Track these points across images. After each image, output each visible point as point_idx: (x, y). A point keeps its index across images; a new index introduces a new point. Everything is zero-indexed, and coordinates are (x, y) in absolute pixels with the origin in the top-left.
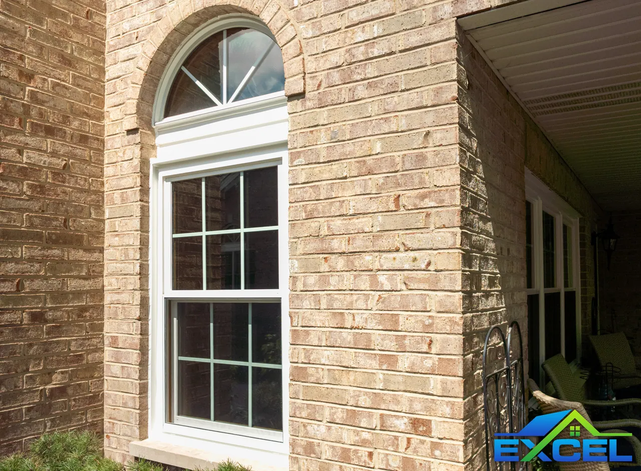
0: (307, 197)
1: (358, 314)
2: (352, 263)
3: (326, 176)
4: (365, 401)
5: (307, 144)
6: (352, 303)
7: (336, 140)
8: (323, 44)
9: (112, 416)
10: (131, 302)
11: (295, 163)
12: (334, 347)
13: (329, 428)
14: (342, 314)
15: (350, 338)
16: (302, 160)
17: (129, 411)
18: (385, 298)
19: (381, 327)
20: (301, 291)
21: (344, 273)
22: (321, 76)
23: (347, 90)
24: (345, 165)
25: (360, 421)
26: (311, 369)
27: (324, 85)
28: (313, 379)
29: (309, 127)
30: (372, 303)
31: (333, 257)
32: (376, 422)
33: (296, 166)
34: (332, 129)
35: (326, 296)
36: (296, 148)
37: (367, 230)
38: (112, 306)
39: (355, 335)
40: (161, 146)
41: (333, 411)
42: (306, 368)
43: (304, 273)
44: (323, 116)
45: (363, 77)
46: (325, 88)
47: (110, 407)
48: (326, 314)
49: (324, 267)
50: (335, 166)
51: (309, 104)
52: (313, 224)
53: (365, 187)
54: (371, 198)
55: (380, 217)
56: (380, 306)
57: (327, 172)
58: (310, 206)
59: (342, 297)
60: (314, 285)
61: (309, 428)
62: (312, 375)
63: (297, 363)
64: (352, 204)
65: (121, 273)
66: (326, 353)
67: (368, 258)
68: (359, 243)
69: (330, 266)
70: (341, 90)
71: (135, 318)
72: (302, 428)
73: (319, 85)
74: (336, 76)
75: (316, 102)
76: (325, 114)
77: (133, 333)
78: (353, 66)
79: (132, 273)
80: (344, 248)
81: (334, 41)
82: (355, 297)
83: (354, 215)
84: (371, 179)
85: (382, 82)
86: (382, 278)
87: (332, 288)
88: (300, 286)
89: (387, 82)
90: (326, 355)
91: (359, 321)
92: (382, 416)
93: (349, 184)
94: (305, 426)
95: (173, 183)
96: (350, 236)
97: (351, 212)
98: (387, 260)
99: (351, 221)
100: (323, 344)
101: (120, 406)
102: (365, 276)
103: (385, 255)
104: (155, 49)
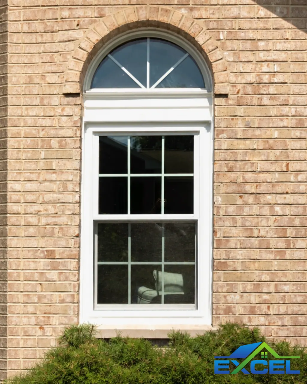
0: (228, 158)
1: (262, 229)
2: (259, 199)
3: (241, 147)
4: (265, 277)
5: (229, 126)
6: (258, 222)
7: (248, 126)
8: (241, 67)
9: (46, 311)
10: (69, 224)
11: (220, 136)
12: (246, 248)
13: (242, 296)
14: (251, 229)
15: (257, 242)
16: (225, 135)
17: (67, 306)
18: (278, 220)
19: (276, 236)
20: (224, 215)
21: (253, 205)
22: (240, 87)
23: (257, 98)
24: (255, 142)
25: (262, 289)
26: (230, 262)
27: (241, 92)
28: (231, 268)
29: (231, 116)
30: (271, 223)
31: (246, 195)
32: (272, 289)
33: (221, 138)
34: (246, 120)
35: (241, 219)
36: (220, 127)
37: (269, 181)
38: (47, 227)
39: (260, 241)
40: (88, 108)
41: (244, 286)
42: (226, 262)
43: (226, 204)
44: (240, 111)
45: (267, 92)
46: (242, 94)
47: (45, 304)
48: (240, 229)
49: (239, 201)
50: (248, 142)
51: (230, 102)
52: (232, 175)
53: (268, 156)
54: (271, 163)
55: (277, 175)
56: (276, 224)
57: (242, 144)
58: (231, 164)
59: (252, 219)
60: (233, 212)
61: (228, 298)
62: (230, 266)
63: (220, 259)
64: (259, 165)
65: (58, 201)
66: (240, 252)
67: (269, 197)
68: (263, 188)
69: (243, 201)
70: (253, 97)
71: (73, 235)
72: (223, 299)
73: (238, 93)
74: (249, 89)
75: (236, 101)
76: (242, 110)
77: (72, 247)
78: (261, 85)
79: (71, 201)
80: (253, 191)
81: (249, 67)
82: (260, 219)
83: (260, 172)
84: (271, 152)
85: (279, 98)
86: (278, 209)
87: (245, 214)
88: (222, 212)
89: (282, 98)
90: (240, 254)
91: (262, 233)
92: (276, 285)
93: (257, 153)
94: (225, 297)
95: (100, 137)
96: (258, 184)
97: (259, 170)
98: (280, 199)
99: (259, 175)
100: (238, 247)
101: (56, 303)
102: (267, 207)
103: (278, 195)
104: (100, 38)
